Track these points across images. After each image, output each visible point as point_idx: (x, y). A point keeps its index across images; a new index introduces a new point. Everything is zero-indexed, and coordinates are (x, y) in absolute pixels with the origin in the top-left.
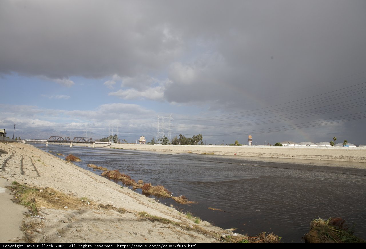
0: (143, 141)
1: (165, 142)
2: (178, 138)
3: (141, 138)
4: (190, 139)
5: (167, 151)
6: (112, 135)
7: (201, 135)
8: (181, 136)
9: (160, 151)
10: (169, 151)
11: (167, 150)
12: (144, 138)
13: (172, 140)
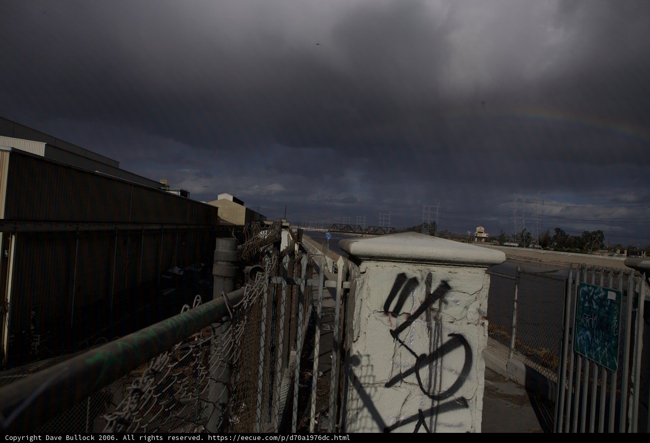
0: (483, 236)
1: (525, 241)
2: (553, 233)
3: (478, 229)
4: (576, 238)
5: (531, 261)
6: (429, 223)
7: (602, 232)
8: (558, 230)
9: (518, 259)
10: (535, 262)
11: (531, 259)
12: (483, 229)
13: (539, 237)
